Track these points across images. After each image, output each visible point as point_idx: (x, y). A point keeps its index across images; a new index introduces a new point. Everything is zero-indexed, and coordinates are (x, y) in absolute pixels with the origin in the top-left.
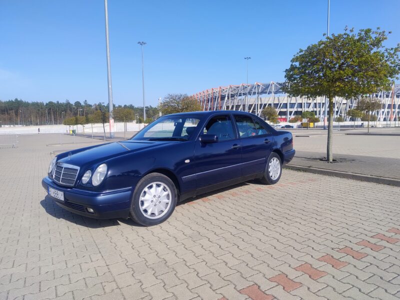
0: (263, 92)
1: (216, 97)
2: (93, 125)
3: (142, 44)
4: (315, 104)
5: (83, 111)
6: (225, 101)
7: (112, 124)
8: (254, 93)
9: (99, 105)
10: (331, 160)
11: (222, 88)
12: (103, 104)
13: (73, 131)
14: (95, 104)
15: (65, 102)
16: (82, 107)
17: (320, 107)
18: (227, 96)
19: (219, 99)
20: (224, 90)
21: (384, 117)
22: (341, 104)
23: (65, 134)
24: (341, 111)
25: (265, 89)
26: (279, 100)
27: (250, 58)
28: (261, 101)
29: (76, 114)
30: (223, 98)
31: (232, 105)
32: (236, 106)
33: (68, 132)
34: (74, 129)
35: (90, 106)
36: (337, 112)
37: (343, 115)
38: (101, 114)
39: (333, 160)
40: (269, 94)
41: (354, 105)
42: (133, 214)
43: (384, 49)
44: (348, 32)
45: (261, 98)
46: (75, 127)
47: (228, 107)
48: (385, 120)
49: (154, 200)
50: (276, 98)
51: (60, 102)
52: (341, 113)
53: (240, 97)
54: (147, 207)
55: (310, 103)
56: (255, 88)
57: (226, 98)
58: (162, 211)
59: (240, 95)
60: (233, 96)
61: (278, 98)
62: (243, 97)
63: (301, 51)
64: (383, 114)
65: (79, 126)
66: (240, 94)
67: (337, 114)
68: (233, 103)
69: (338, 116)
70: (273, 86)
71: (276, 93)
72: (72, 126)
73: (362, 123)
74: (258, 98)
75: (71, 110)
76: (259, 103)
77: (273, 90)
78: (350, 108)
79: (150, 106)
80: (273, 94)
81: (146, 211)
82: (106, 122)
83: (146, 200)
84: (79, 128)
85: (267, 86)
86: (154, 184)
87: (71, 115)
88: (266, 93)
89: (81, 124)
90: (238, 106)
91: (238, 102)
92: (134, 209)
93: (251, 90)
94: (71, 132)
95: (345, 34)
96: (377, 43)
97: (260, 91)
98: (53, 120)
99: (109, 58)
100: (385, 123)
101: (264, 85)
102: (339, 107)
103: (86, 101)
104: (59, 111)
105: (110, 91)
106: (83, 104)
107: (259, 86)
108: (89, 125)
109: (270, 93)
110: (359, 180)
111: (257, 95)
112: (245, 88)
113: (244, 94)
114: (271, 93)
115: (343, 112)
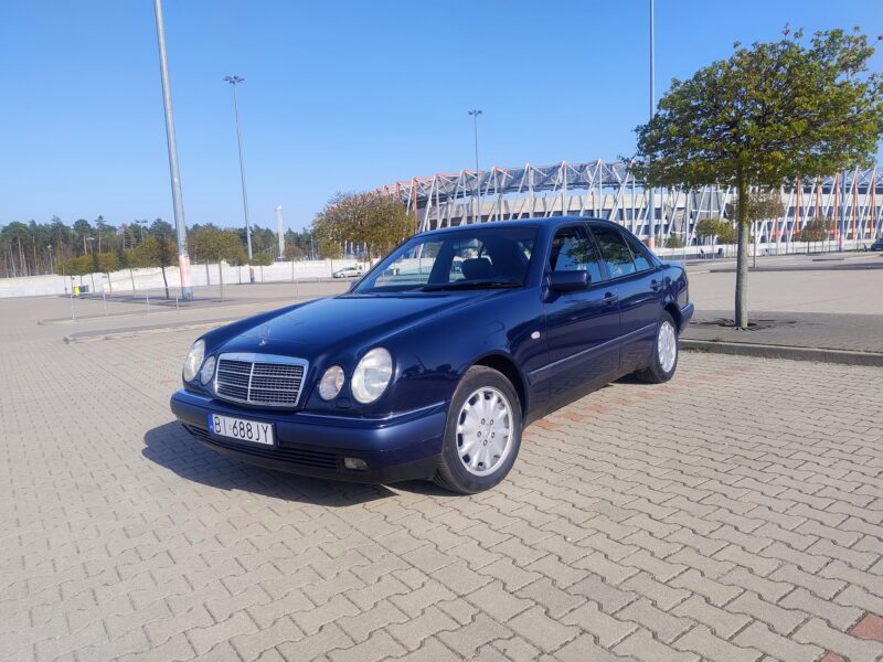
0: (509, 188)
1: (406, 201)
2: (134, 273)
3: (234, 80)
4: (621, 211)
5: (96, 242)
6: (428, 210)
7: (185, 269)
8: (491, 191)
9: (133, 226)
10: (745, 325)
11: (420, 181)
12: (142, 225)
13: (83, 289)
14: (124, 226)
15: (50, 222)
16: (92, 232)
17: (630, 218)
18: (430, 198)
19: (414, 206)
20: (423, 185)
21: (761, 234)
22: (673, 209)
23: (62, 296)
24: (674, 226)
25: (514, 182)
26: (544, 204)
27: (480, 112)
28: (507, 207)
29: (78, 250)
30: (422, 203)
31: (443, 217)
32: (453, 219)
33: (69, 292)
34: (84, 284)
35: (112, 229)
36: (667, 227)
37: (678, 233)
38: (155, 246)
39: (749, 325)
40: (522, 191)
41: (700, 211)
42: (445, 467)
43: (868, 74)
44: (790, 38)
45: (506, 202)
46: (87, 279)
47: (434, 224)
48: (763, 240)
49: (483, 429)
50: (539, 200)
51: (38, 224)
52: (674, 229)
53: (460, 201)
54: (471, 449)
55: (610, 210)
56: (493, 178)
57: (430, 203)
58: (497, 457)
59: (460, 196)
60: (444, 198)
61: (544, 199)
62: (467, 199)
63: (677, 83)
64: (759, 229)
65: (98, 276)
66: (461, 193)
67: (666, 231)
68: (446, 213)
69: (669, 236)
70: (531, 173)
71: (537, 188)
72: (77, 277)
73: (720, 250)
74: (499, 202)
75: (66, 240)
76: (503, 212)
77: (531, 182)
78: (691, 217)
79: (256, 226)
80: (531, 192)
81: (467, 458)
82: (169, 264)
83: (468, 433)
84: (97, 282)
85: (519, 175)
86: (480, 393)
87: (69, 252)
88: (515, 189)
89: (103, 271)
90: (456, 221)
91: (458, 212)
92: (447, 454)
93: (483, 184)
94: (78, 292)
95: (784, 43)
96: (855, 62)
97: (502, 185)
98: (23, 264)
99: (169, 115)
100: (765, 246)
101: (510, 172)
102: (669, 216)
103: (101, 218)
104: (38, 245)
105: (177, 190)
106: (94, 225)
107: (500, 174)
108: (125, 273)
109: (525, 188)
110: (841, 363)
111: (496, 195)
112: (470, 179)
113: (468, 193)
114: (527, 189)
115: (678, 227)
